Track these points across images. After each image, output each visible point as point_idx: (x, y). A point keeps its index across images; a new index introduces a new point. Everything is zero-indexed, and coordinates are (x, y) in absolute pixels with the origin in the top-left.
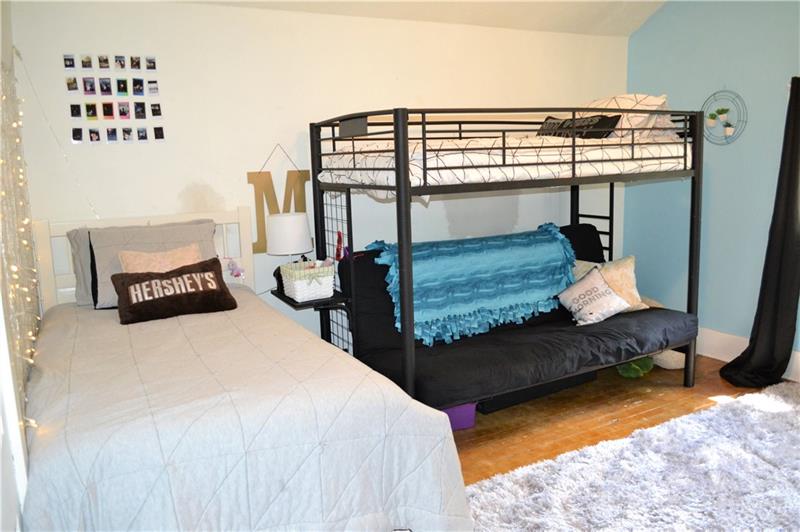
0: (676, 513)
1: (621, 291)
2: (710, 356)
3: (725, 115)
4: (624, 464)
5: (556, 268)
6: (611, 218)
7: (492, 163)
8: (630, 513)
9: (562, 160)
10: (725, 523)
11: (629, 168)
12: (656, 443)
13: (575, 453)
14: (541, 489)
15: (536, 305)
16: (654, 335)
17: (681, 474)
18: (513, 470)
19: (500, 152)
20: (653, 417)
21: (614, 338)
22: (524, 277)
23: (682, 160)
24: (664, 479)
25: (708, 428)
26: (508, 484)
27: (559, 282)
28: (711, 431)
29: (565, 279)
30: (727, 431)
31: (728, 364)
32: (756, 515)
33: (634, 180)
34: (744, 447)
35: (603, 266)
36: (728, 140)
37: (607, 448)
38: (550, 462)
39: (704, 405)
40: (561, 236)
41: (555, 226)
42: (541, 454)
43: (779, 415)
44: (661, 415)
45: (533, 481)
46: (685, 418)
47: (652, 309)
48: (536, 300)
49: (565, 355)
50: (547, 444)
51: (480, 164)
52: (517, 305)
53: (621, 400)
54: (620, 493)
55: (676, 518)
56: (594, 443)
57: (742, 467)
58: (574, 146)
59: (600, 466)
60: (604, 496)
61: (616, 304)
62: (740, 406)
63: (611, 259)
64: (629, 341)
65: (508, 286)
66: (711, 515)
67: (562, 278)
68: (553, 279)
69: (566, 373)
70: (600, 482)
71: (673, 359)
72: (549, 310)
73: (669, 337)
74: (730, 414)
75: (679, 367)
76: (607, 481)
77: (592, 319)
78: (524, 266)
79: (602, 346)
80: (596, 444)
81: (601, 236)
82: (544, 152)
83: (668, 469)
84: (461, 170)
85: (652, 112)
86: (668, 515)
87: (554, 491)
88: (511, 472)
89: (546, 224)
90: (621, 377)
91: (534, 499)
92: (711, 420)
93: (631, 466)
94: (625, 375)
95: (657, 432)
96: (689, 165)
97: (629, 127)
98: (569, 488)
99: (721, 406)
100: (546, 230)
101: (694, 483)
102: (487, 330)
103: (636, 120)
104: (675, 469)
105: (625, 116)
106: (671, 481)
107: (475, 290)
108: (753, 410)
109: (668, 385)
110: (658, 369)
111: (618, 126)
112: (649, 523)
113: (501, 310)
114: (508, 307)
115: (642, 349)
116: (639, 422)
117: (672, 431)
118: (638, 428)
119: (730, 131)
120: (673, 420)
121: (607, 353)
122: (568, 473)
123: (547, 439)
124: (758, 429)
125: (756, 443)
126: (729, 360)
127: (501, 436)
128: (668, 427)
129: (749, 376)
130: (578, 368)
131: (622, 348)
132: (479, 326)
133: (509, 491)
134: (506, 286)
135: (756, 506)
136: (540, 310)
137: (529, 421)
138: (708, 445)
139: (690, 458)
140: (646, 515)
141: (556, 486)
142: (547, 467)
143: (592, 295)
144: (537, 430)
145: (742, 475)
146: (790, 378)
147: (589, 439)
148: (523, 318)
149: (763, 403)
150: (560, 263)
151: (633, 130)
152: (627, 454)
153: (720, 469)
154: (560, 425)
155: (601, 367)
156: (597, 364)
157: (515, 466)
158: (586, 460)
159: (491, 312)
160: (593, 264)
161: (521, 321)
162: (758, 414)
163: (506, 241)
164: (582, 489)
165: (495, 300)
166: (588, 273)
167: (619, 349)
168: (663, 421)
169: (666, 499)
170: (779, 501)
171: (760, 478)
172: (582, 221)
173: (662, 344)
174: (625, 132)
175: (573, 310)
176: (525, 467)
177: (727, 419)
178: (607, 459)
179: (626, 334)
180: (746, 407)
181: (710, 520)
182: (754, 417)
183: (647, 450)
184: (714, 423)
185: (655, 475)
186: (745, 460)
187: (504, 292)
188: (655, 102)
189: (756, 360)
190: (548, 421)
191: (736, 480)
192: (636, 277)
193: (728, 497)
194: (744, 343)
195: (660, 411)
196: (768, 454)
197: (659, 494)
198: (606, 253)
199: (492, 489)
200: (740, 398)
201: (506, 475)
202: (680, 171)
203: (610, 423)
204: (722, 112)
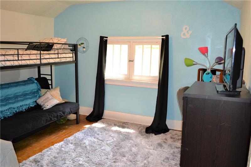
0: (79, 159)
1: (56, 98)
2: (82, 114)
3: (83, 45)
4: (63, 149)
5: (35, 92)
6: (51, 75)
7: (14, 59)
8: (67, 162)
9: (37, 58)
10: (92, 158)
11: (57, 60)
12: (71, 141)
13: (48, 149)
14: (39, 162)
15: (29, 104)
16: (67, 110)
17: (79, 148)
18: (29, 158)
19: (17, 56)
20: (69, 134)
21: (56, 112)
22: (24, 96)
23: (72, 58)
24: (75, 151)
25: (85, 134)
26: (28, 163)
27: (36, 96)
28: (85, 135)
29: (38, 95)
30: (90, 135)
31: (88, 116)
32: (99, 155)
33: (59, 64)
34: (94, 138)
35: (50, 90)
36: (84, 52)
37: (57, 145)
38: (40, 153)
39: (83, 128)
40: (36, 81)
41: (34, 78)
42: (37, 152)
43: (102, 128)
44: (71, 133)
45: (36, 160)
46: (78, 133)
47: (66, 102)
48: (29, 103)
49: (41, 119)
50: (38, 148)
51: (10, 60)
52: (23, 105)
53: (59, 131)
54: (63, 157)
55: (79, 160)
56: (53, 145)
57: (94, 143)
58: (40, 54)
59: (56, 151)
60: (59, 159)
61: (55, 102)
62: (92, 127)
63: (52, 88)
64: (60, 112)
65: (19, 99)
66: (88, 157)
67: (37, 95)
68: (34, 96)
69: (42, 125)
70: (57, 156)
71: (73, 117)
72: (33, 106)
73: (72, 110)
74: (90, 130)
75: (74, 119)
76: (59, 155)
77: (48, 107)
78: (24, 92)
79: (53, 115)
80: (54, 145)
81: (49, 81)
82: (31, 56)
83: (75, 148)
84: (4, 62)
85: (63, 44)
86: (77, 160)
87: (43, 161)
88: (28, 159)
89: (30, 78)
90: (58, 124)
91: (37, 165)
92: (85, 132)
93: (65, 149)
94: (59, 123)
95: (71, 138)
96: (74, 59)
97: (56, 48)
98: (48, 159)
99: (87, 128)
100: (31, 80)
101: (83, 150)
102: (13, 115)
103: (59, 46)
104: (77, 148)
105: (55, 45)
106: (77, 151)
107: (8, 101)
108: (96, 128)
109: (72, 125)
110: (69, 120)
111: (53, 48)
112: (72, 163)
113: (17, 107)
114: (19, 106)
115: (64, 115)
116: (65, 136)
117: (75, 137)
118: (65, 138)
119: (84, 49)
120: (75, 134)
121: (54, 117)
122: (46, 155)
123: (38, 147)
124: (97, 132)
125: (97, 136)
126: (88, 115)
127: (22, 149)
128: (74, 136)
129: (94, 118)
130: (46, 123)
131: (59, 115)
132: (10, 113)
133: (29, 165)
134: (18, 99)
135: (99, 152)
136: (31, 106)
137: (31, 142)
138: (85, 139)
139: (81, 144)
140: (71, 161)
141: (43, 160)
142: (40, 155)
143: (47, 100)
144: (34, 145)
145: (95, 145)
146: (104, 118)
147: (52, 144)
148: (25, 109)
149: (98, 125)
150: (36, 90)
151: (58, 49)
152: (63, 146)
153: (89, 145)
154: (41, 142)
155: (53, 121)
156: (51, 121)
157: (29, 157)
158: (51, 150)
159: (14, 108)
160: (47, 90)
161: (25, 110)
162: (97, 128)
163: (17, 84)
164: (52, 159)
165: (15, 104)
166: (46, 93)
167: (58, 116)
168: (72, 135)
169: (76, 156)
170: (104, 150)
171: (99, 145)
172: (42, 76)
173: (70, 112)
174: (55, 50)
175: (42, 105)
176: (32, 157)
177: (89, 131)
178: (58, 149)
179: (59, 110)
180: (94, 127)
181: (88, 158)
182: (96, 129)
183: (69, 144)
184: (86, 133)
185: (72, 150)
186: (95, 141)
187: (18, 101)
188: (64, 41)
189: (95, 114)
190: (37, 141)
191: (93, 147)
192: (60, 93)
193: (92, 152)
194: (92, 109)
195: (71, 132)
196: (100, 138)
197: (74, 155)
198: (50, 86)
199: (23, 166)
200: (92, 125)
201: (27, 160)
202: (72, 61)
203: (57, 138)
204: (82, 44)
